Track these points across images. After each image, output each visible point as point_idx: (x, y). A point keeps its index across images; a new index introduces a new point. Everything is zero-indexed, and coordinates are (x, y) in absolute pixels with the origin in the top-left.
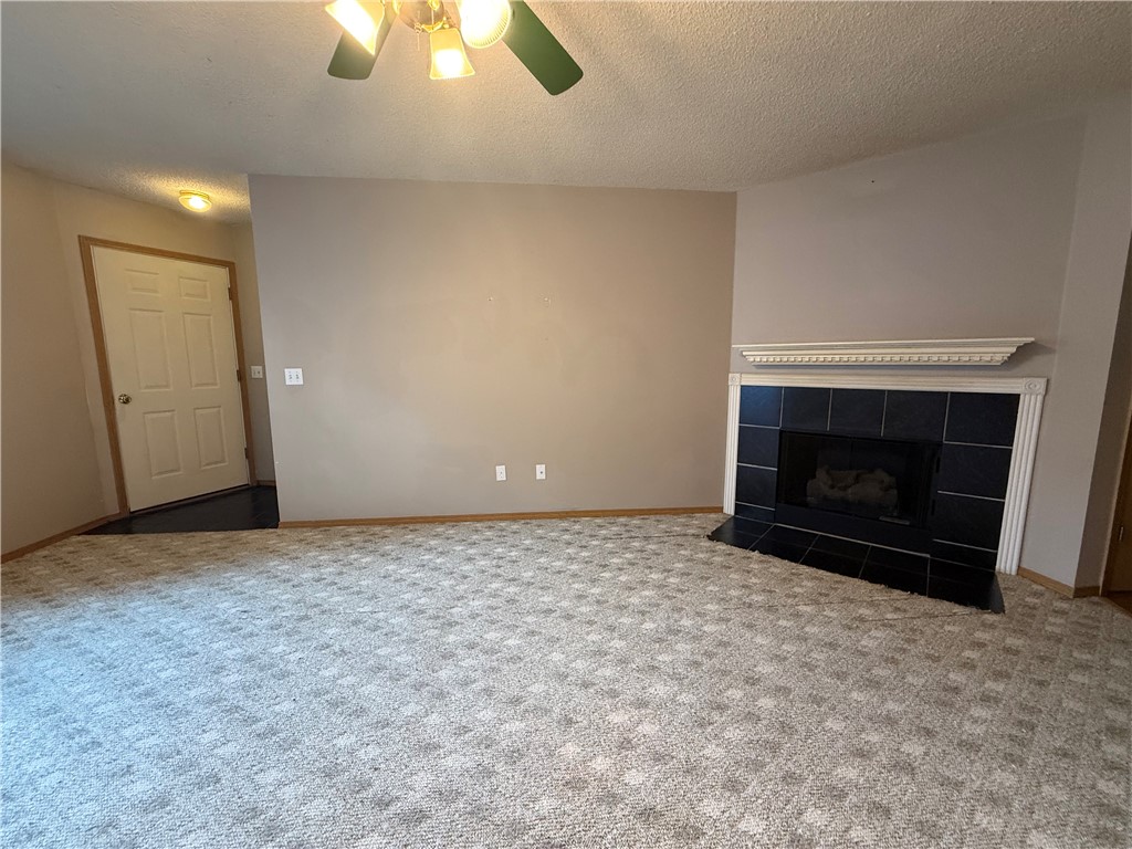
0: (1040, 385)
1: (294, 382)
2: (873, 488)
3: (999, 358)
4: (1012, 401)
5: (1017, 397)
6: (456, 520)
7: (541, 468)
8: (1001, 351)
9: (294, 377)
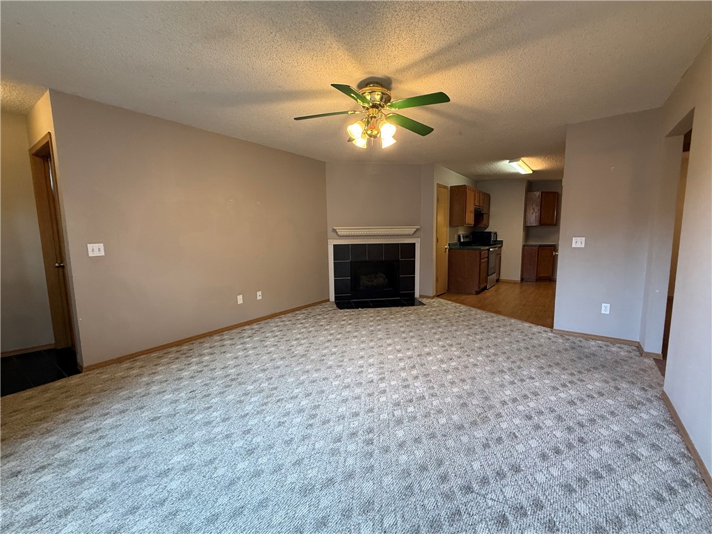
0: (419, 240)
1: (96, 254)
2: (381, 279)
3: (412, 232)
4: (413, 245)
5: (414, 244)
6: (220, 332)
7: (259, 293)
8: (411, 230)
9: (96, 250)
